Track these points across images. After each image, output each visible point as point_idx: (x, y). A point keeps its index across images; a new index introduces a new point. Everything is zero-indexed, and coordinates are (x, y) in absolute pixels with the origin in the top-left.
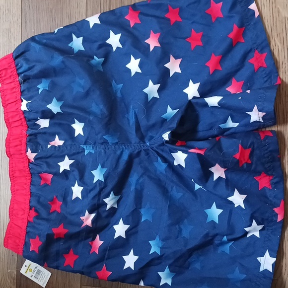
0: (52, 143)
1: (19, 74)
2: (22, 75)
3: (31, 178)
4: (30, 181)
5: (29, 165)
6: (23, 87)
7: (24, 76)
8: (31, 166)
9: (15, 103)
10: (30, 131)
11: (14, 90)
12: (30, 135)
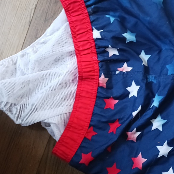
0: (120, 69)
2: (93, 7)
3: (96, 100)
4: (94, 103)
5: (98, 89)
6: (92, 18)
8: (100, 90)
9: (86, 32)
11: (84, 21)
12: (102, 61)
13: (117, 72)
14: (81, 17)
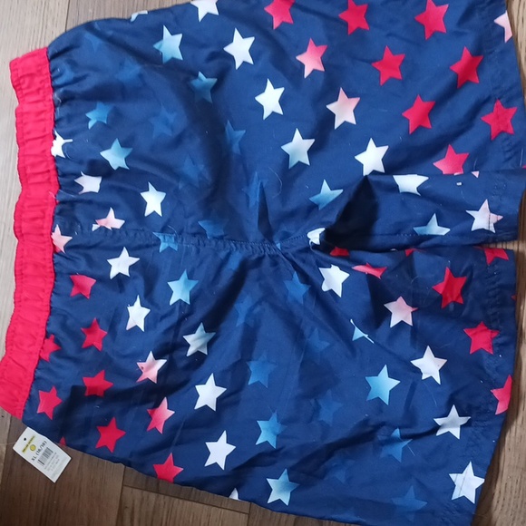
1: (54, 88)
2: (61, 90)
3: (55, 280)
4: (51, 286)
5: (53, 257)
6: (60, 112)
7: (65, 92)
8: (57, 259)
10: (64, 196)
11: (42, 116)
12: (63, 202)
13: (95, 227)
14: (40, 106)
